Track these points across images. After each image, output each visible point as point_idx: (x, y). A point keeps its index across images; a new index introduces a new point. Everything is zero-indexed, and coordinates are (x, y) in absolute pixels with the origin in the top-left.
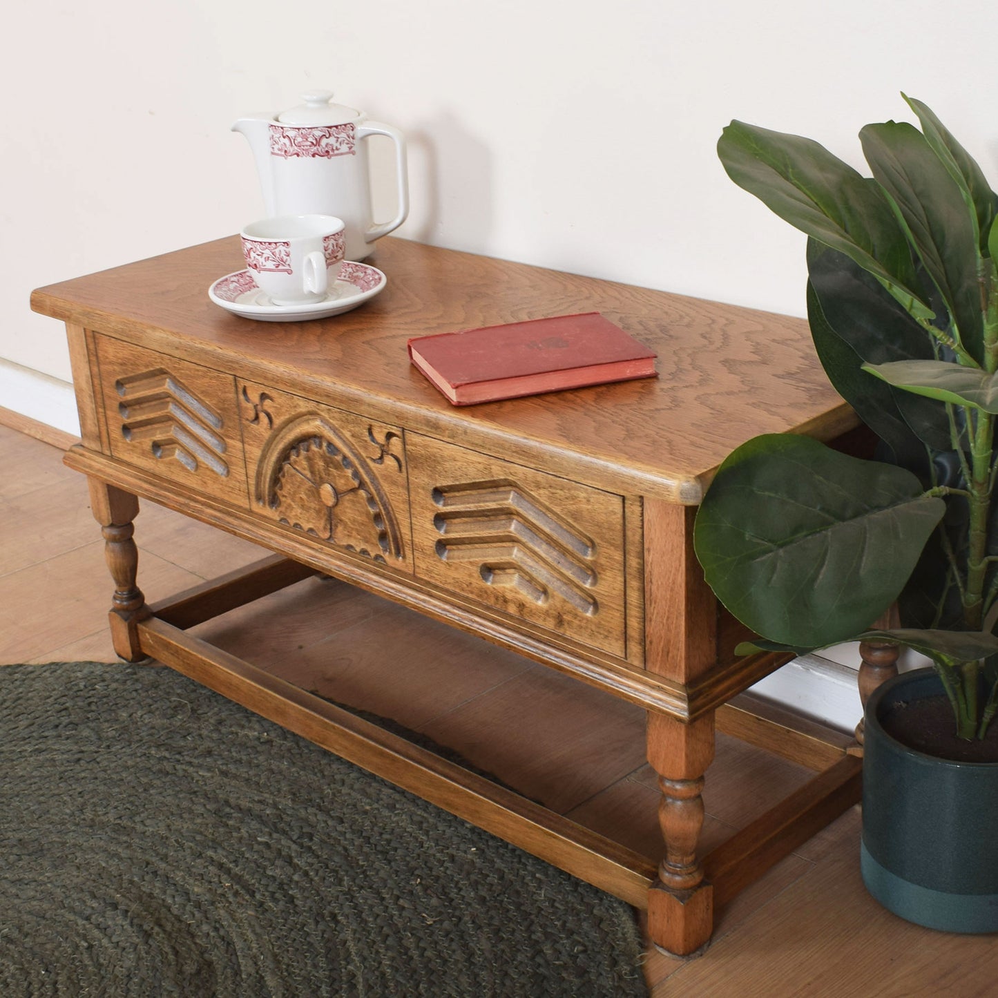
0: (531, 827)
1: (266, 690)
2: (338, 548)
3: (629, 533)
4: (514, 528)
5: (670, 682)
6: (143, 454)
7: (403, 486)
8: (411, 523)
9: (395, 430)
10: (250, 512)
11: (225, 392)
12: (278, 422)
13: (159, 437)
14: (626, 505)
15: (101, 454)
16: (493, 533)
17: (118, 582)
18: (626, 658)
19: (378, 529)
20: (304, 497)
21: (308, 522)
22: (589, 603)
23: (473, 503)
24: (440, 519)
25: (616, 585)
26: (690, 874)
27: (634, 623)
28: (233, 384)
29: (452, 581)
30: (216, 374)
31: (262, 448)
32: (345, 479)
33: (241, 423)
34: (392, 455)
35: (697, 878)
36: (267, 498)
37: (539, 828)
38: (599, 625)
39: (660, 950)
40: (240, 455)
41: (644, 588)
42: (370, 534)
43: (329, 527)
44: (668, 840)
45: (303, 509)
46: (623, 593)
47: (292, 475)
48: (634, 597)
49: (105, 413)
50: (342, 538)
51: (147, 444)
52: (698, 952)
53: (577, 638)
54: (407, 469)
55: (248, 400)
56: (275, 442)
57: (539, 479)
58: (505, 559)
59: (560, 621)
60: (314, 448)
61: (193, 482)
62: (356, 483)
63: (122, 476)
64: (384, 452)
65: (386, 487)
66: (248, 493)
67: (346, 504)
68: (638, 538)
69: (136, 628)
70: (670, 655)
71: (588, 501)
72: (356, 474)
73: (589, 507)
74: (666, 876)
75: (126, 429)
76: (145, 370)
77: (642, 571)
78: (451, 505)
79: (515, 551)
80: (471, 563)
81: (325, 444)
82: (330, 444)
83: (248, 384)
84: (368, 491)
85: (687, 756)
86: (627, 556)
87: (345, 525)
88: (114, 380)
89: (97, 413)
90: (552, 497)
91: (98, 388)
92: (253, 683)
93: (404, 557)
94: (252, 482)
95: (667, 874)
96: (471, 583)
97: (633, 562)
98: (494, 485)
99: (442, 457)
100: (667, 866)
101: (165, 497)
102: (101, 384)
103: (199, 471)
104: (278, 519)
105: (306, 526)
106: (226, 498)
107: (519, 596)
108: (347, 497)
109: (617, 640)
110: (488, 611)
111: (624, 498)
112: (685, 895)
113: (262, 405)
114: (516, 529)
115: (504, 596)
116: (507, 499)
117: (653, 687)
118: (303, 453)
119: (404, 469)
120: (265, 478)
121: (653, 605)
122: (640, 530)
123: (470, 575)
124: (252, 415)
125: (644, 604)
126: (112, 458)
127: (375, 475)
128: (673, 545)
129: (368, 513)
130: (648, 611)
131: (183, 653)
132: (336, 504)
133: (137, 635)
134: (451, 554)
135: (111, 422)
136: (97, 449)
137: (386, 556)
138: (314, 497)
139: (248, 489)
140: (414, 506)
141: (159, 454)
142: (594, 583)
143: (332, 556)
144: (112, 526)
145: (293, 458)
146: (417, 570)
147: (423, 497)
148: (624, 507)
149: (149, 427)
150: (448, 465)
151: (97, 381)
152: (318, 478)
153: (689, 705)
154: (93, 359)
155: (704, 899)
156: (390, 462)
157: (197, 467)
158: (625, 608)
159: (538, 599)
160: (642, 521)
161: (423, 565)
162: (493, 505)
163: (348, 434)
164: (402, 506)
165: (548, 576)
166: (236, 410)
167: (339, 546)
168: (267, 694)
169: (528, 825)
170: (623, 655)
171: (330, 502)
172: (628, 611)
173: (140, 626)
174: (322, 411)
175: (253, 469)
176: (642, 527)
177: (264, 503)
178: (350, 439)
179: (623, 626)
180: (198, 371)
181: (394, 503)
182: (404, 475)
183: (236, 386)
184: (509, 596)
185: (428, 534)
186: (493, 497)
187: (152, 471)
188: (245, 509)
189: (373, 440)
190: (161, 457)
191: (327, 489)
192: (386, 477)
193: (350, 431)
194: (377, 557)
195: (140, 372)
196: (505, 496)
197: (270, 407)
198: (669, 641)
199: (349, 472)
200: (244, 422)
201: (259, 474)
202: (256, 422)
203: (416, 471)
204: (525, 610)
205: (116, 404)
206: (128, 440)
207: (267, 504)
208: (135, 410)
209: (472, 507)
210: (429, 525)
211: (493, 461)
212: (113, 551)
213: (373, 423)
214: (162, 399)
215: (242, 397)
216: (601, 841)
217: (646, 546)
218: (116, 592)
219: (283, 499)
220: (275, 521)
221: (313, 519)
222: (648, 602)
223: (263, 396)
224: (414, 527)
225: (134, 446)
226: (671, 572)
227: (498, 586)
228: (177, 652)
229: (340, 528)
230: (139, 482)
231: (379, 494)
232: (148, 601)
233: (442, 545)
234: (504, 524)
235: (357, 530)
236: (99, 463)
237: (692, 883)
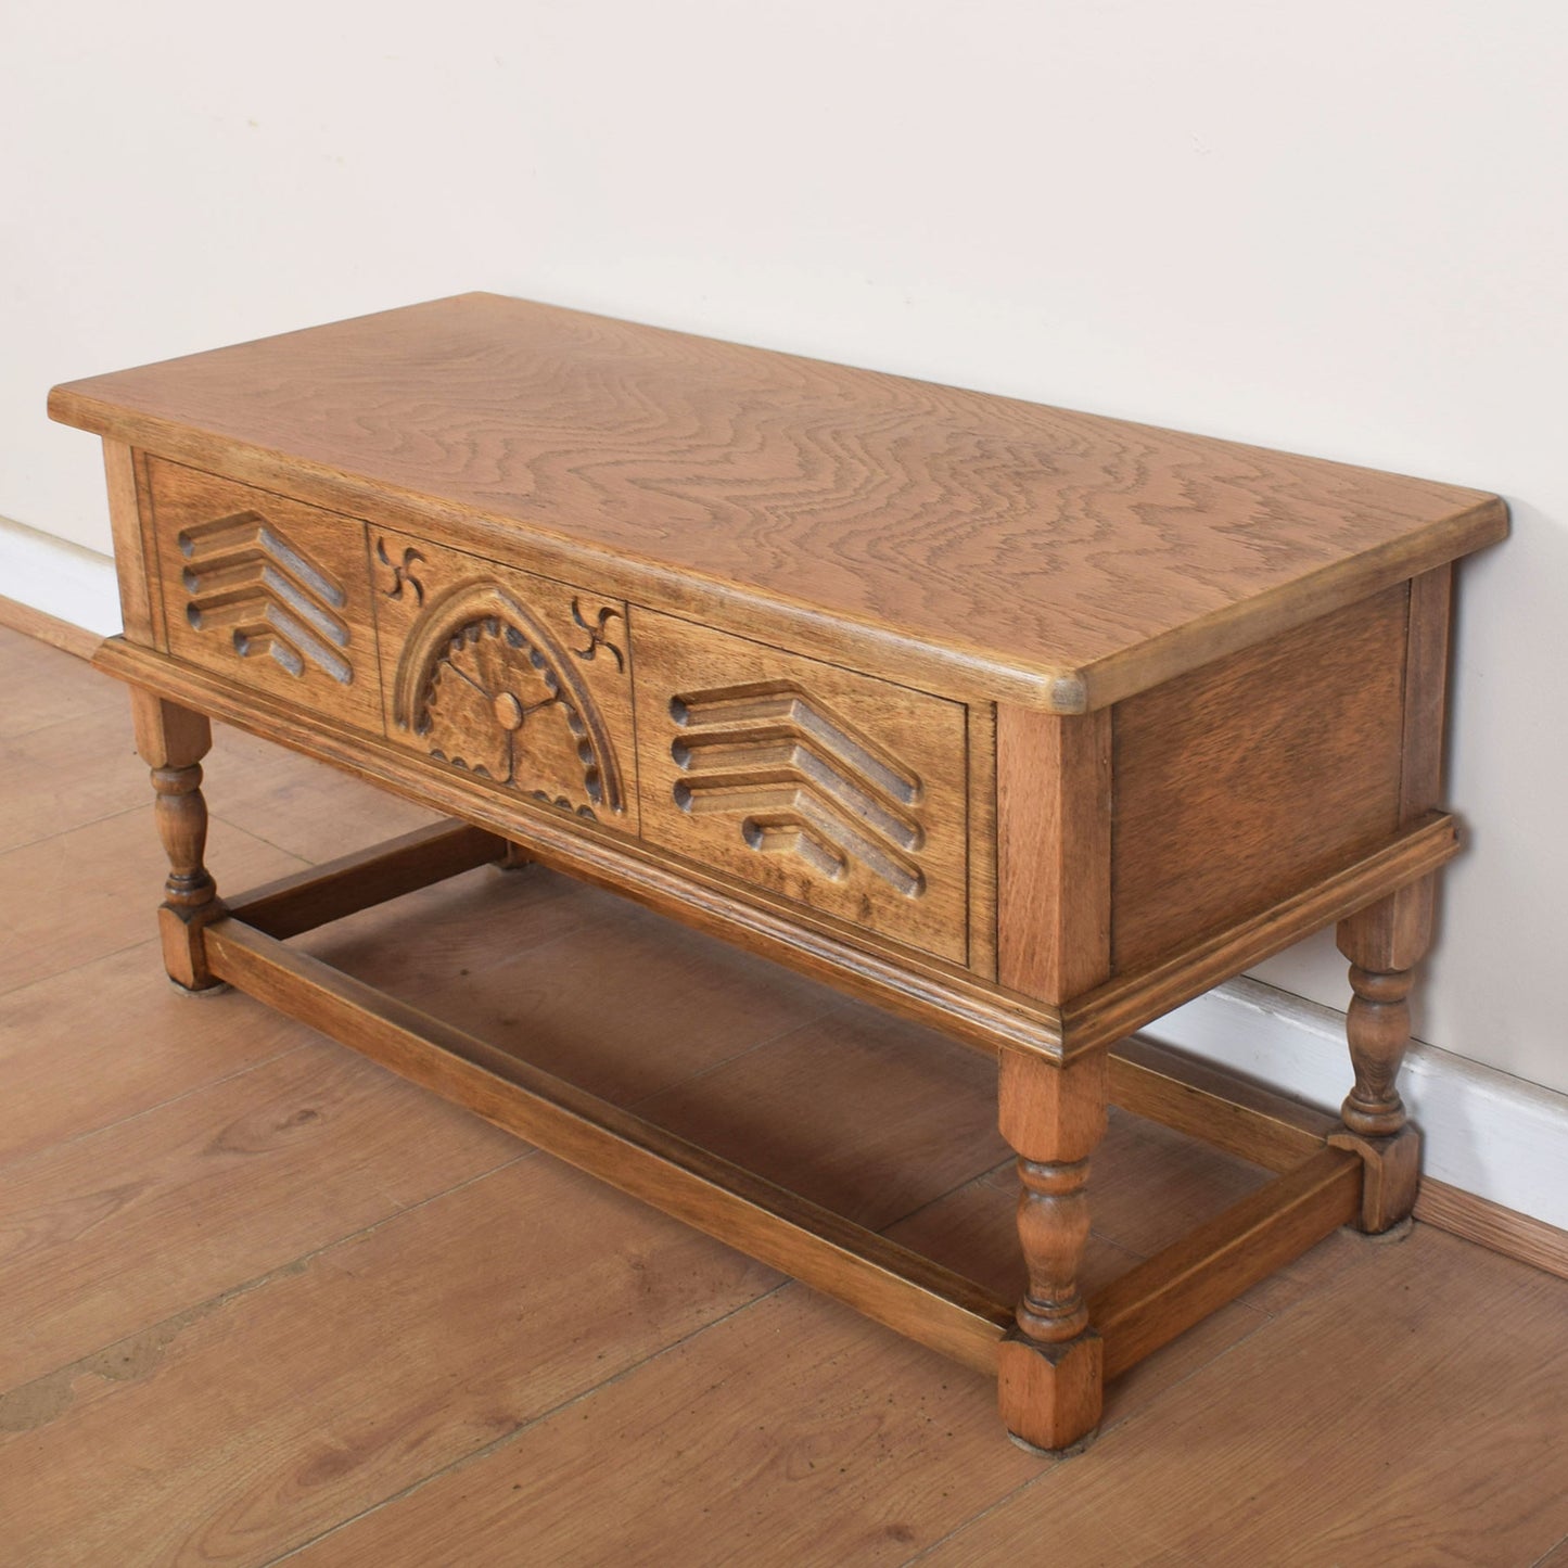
0: (817, 1246)
1: (404, 1031)
2: (521, 796)
3: (974, 764)
4: (796, 759)
5: (1037, 1003)
6: (220, 649)
7: (624, 695)
8: (636, 753)
9: (613, 605)
10: (385, 740)
11: (351, 548)
12: (431, 594)
13: (244, 622)
14: (970, 719)
15: (153, 650)
16: (764, 767)
17: (174, 858)
18: (968, 966)
19: (585, 765)
20: (470, 715)
21: (476, 755)
22: (912, 879)
23: (732, 719)
24: (681, 747)
25: (953, 848)
26: (1066, 1316)
27: (981, 909)
28: (363, 533)
29: (699, 846)
30: (337, 519)
31: (406, 637)
32: (535, 685)
33: (373, 597)
34: (609, 645)
35: (1079, 1322)
36: (411, 718)
37: (829, 1248)
38: (926, 913)
39: (1017, 1442)
40: (371, 649)
41: (997, 851)
42: (573, 773)
43: (507, 762)
44: (1030, 1260)
45: (468, 735)
46: (964, 861)
47: (452, 681)
48: (981, 866)
49: (161, 584)
50: (528, 780)
51: (226, 633)
52: (1078, 1447)
53: (892, 934)
54: (631, 666)
55: (385, 560)
56: (427, 627)
57: (836, 679)
58: (783, 809)
59: (866, 908)
60: (487, 636)
61: (295, 694)
62: (551, 692)
63: (185, 685)
64: (597, 639)
65: (598, 696)
66: (383, 710)
67: (537, 726)
68: (988, 771)
69: (202, 935)
70: (1036, 959)
71: (912, 713)
72: (552, 678)
73: (911, 722)
74: (1027, 1322)
75: (194, 610)
76: (225, 515)
77: (994, 825)
78: (699, 724)
79: (798, 795)
80: (728, 816)
81: (504, 630)
82: (512, 629)
83: (386, 534)
84: (570, 705)
85: (1061, 1123)
86: (971, 800)
87: (534, 761)
88: (176, 532)
89: (149, 585)
90: (855, 709)
91: (151, 544)
92: (384, 1021)
93: (625, 810)
94: (389, 692)
95: (1028, 1318)
96: (727, 850)
97: (981, 810)
98: (765, 692)
99: (686, 646)
100: (1028, 1305)
101: (252, 718)
102: (156, 539)
103: (306, 675)
104: (429, 752)
105: (472, 762)
106: (348, 719)
107: (803, 869)
108: (537, 715)
109: (954, 936)
110: (754, 893)
111: (966, 707)
112: (1054, 1351)
113: (407, 569)
114: (799, 761)
115: (779, 870)
116: (785, 712)
117: (1008, 1011)
118: (470, 644)
119: (626, 667)
120: (410, 687)
121: (1010, 879)
122: (991, 759)
123: (728, 837)
124: (391, 583)
125: (997, 879)
126: (169, 657)
127: (580, 677)
128: (1041, 782)
129: (569, 739)
130: (1002, 889)
131: (276, 973)
132: (520, 726)
133: (203, 946)
134: (699, 802)
135: (170, 598)
136: (147, 643)
137: (597, 808)
138: (486, 714)
139: (383, 703)
140: (641, 726)
141: (244, 649)
142: (919, 847)
143: (511, 809)
144: (167, 767)
145: (454, 652)
146: (645, 829)
147: (656, 714)
148: (967, 722)
149: (230, 607)
150: (694, 659)
151: (149, 534)
152: (492, 685)
153: (1063, 1038)
154: (145, 497)
155: (1086, 1364)
156: (605, 655)
157: (303, 670)
158: (967, 884)
159: (832, 873)
160: (995, 743)
161: (653, 822)
162: (764, 723)
163: (540, 613)
164: (622, 727)
165: (849, 836)
166: (366, 577)
167: (523, 793)
168: (405, 1037)
169: (812, 1243)
170: (963, 961)
171: (510, 721)
172: (971, 889)
173: (208, 932)
174: (501, 575)
175: (391, 670)
176: (995, 754)
177: (407, 726)
178: (544, 620)
179: (965, 913)
180: (309, 514)
181: (610, 722)
182: (627, 676)
183: (368, 538)
184: (787, 868)
185: (663, 772)
186: (763, 709)
187: (232, 677)
188: (378, 736)
189: (580, 621)
190: (246, 655)
191: (506, 700)
192: (599, 681)
193: (544, 607)
194: (583, 810)
195: (217, 518)
196: (783, 708)
197: (420, 571)
198: (1034, 937)
199: (541, 674)
200: (379, 595)
201: (400, 680)
202: (397, 595)
203: (645, 671)
204: (812, 891)
205: (178, 570)
206: (196, 629)
207: (412, 727)
208: (208, 579)
209: (731, 726)
210: (665, 757)
211: (764, 651)
212: (168, 809)
213: (580, 593)
214: (251, 562)
215: (376, 555)
216: (928, 1269)
217: (1000, 784)
218: (171, 876)
219: (436, 719)
220: (423, 754)
221: (484, 750)
222: (1002, 875)
223: (410, 554)
224: (640, 760)
225: (205, 638)
226: (1038, 824)
227: (771, 853)
228: (265, 972)
229: (526, 764)
230: (211, 695)
231: (587, 708)
232: (223, 892)
233: (683, 789)
234: (781, 754)
235: (551, 766)
236: (149, 665)
237: (1068, 1332)
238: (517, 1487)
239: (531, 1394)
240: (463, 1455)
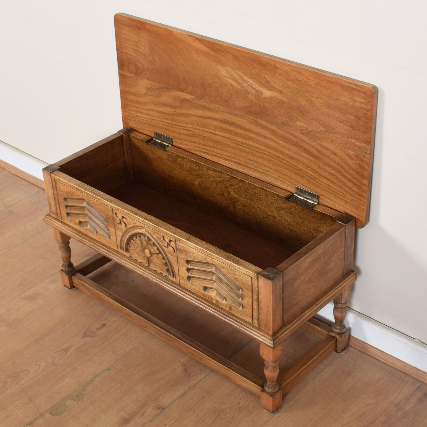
0: (221, 366)
1: (123, 307)
3: (254, 288)
4: (214, 277)
5: (267, 334)
6: (75, 223)
7: (175, 257)
8: (178, 268)
9: (172, 239)
10: (118, 252)
11: (108, 212)
12: (128, 226)
13: (81, 220)
14: (253, 280)
16: (208, 278)
17: (64, 261)
18: (253, 323)
19: (166, 268)
20: (139, 252)
21: (140, 259)
22: (240, 305)
23: (201, 267)
24: (188, 270)
25: (249, 302)
26: (274, 388)
27: (255, 314)
28: (111, 210)
29: (193, 289)
30: (105, 206)
31: (123, 233)
32: (154, 249)
33: (114, 223)
34: (171, 247)
35: (277, 389)
36: (124, 249)
37: (224, 367)
38: (244, 312)
39: (265, 410)
40: (114, 233)
41: (259, 305)
42: (163, 268)
43: (148, 263)
44: (267, 378)
45: (138, 255)
46: (252, 305)
47: (134, 244)
48: (255, 306)
49: (59, 207)
50: (152, 267)
51: (77, 221)
52: (277, 411)
53: (236, 315)
54: (177, 252)
55: (117, 217)
56: (128, 232)
57: (223, 266)
58: (211, 286)
59: (231, 309)
60: (142, 237)
61: (95, 237)
62: (158, 252)
63: (67, 230)
64: (169, 245)
65: (169, 256)
66: (117, 246)
67: (154, 257)
68: (256, 290)
69: (71, 278)
70: (267, 326)
71: (240, 276)
72: (158, 249)
73: (240, 278)
74: (266, 389)
75: (68, 214)
76: (76, 197)
77: (258, 300)
78: (193, 266)
79: (215, 284)
80: (200, 285)
81: (146, 237)
82: (148, 238)
83: (117, 212)
84: (162, 255)
85: (273, 355)
86: (253, 294)
87: (154, 264)
88: (63, 197)
89: (56, 206)
90: (228, 272)
91: (56, 198)
92: (118, 304)
93: (176, 278)
94: (119, 243)
95: (267, 388)
96: (200, 291)
97: (255, 297)
98: (208, 264)
99: (189, 251)
100: (267, 386)
101: (85, 241)
102: (58, 197)
103: (98, 234)
104: (129, 256)
105: (140, 261)
106: (108, 245)
107: (216, 298)
108: (155, 255)
109: (250, 318)
110: (206, 301)
111: (252, 278)
112: (272, 395)
113: (123, 220)
114: (215, 278)
115: (211, 297)
116: (212, 269)
117: (262, 335)
118: (138, 238)
119: (176, 252)
120: (124, 242)
121: (262, 310)
122: (257, 288)
123: (200, 289)
124: (119, 222)
125: (259, 310)
126: (62, 222)
127: (165, 251)
128: (268, 295)
129: (163, 262)
130: (260, 312)
131: (91, 289)
132: (151, 256)
133: (72, 280)
134: (193, 280)
135: (62, 210)
136: (56, 218)
137: (169, 277)
138: (142, 252)
139: (117, 244)
140: (179, 263)
141: (82, 225)
142: (242, 300)
143: (149, 274)
144: (62, 243)
145: (134, 239)
146: (180, 283)
147: (183, 262)
148: (252, 280)
149: (77, 215)
150: (191, 254)
151: (56, 196)
152: (144, 247)
153: (273, 342)
154: (55, 188)
155: (279, 396)
156: (170, 248)
157: (97, 233)
158: (252, 309)
159: (223, 300)
160: (258, 285)
161: (182, 282)
162: (207, 270)
163: (155, 237)
164: (175, 263)
165: (227, 294)
166: (113, 219)
167: (152, 270)
168: (123, 308)
169: (219, 365)
170: (252, 323)
171: (149, 255)
172: (253, 310)
173: (73, 277)
174: (146, 227)
175: (119, 239)
176: (258, 287)
177: (123, 250)
178: (156, 238)
179: (252, 314)
180: (98, 203)
181: (172, 261)
182: (176, 253)
183: (113, 212)
184: (213, 298)
185: (186, 274)
186: (207, 267)
187: (79, 230)
188: (116, 250)
189: (165, 241)
190: (82, 226)
191: (147, 251)
192: (170, 253)
193: (156, 236)
194: (166, 276)
195: (74, 197)
196: (212, 268)
197: (126, 221)
198: (267, 322)
199: (155, 248)
200: (116, 223)
201: (121, 241)
202: (120, 224)
203: (180, 254)
204: (219, 303)
205: (64, 206)
206: (69, 218)
207: (124, 250)
208: (71, 208)
209: (200, 268)
210: (185, 271)
211: (207, 257)
212: (62, 251)
213: (164, 235)
214: (83, 208)
215: (115, 215)
216: (245, 372)
217: (259, 293)
218: (63, 264)
219: (130, 250)
220: (127, 257)
221: (142, 259)
222: (260, 309)
223: (123, 217)
224: (179, 270)
225: (71, 220)
226: (267, 302)
227: (209, 294)
228: (88, 288)
229: (152, 264)
230: (74, 234)
231: (166, 257)
233: (189, 278)
234: (211, 276)
235: (158, 266)
236: (57, 224)
237: (275, 391)
238: (165, 425)
239: (165, 401)
240: (153, 417)
